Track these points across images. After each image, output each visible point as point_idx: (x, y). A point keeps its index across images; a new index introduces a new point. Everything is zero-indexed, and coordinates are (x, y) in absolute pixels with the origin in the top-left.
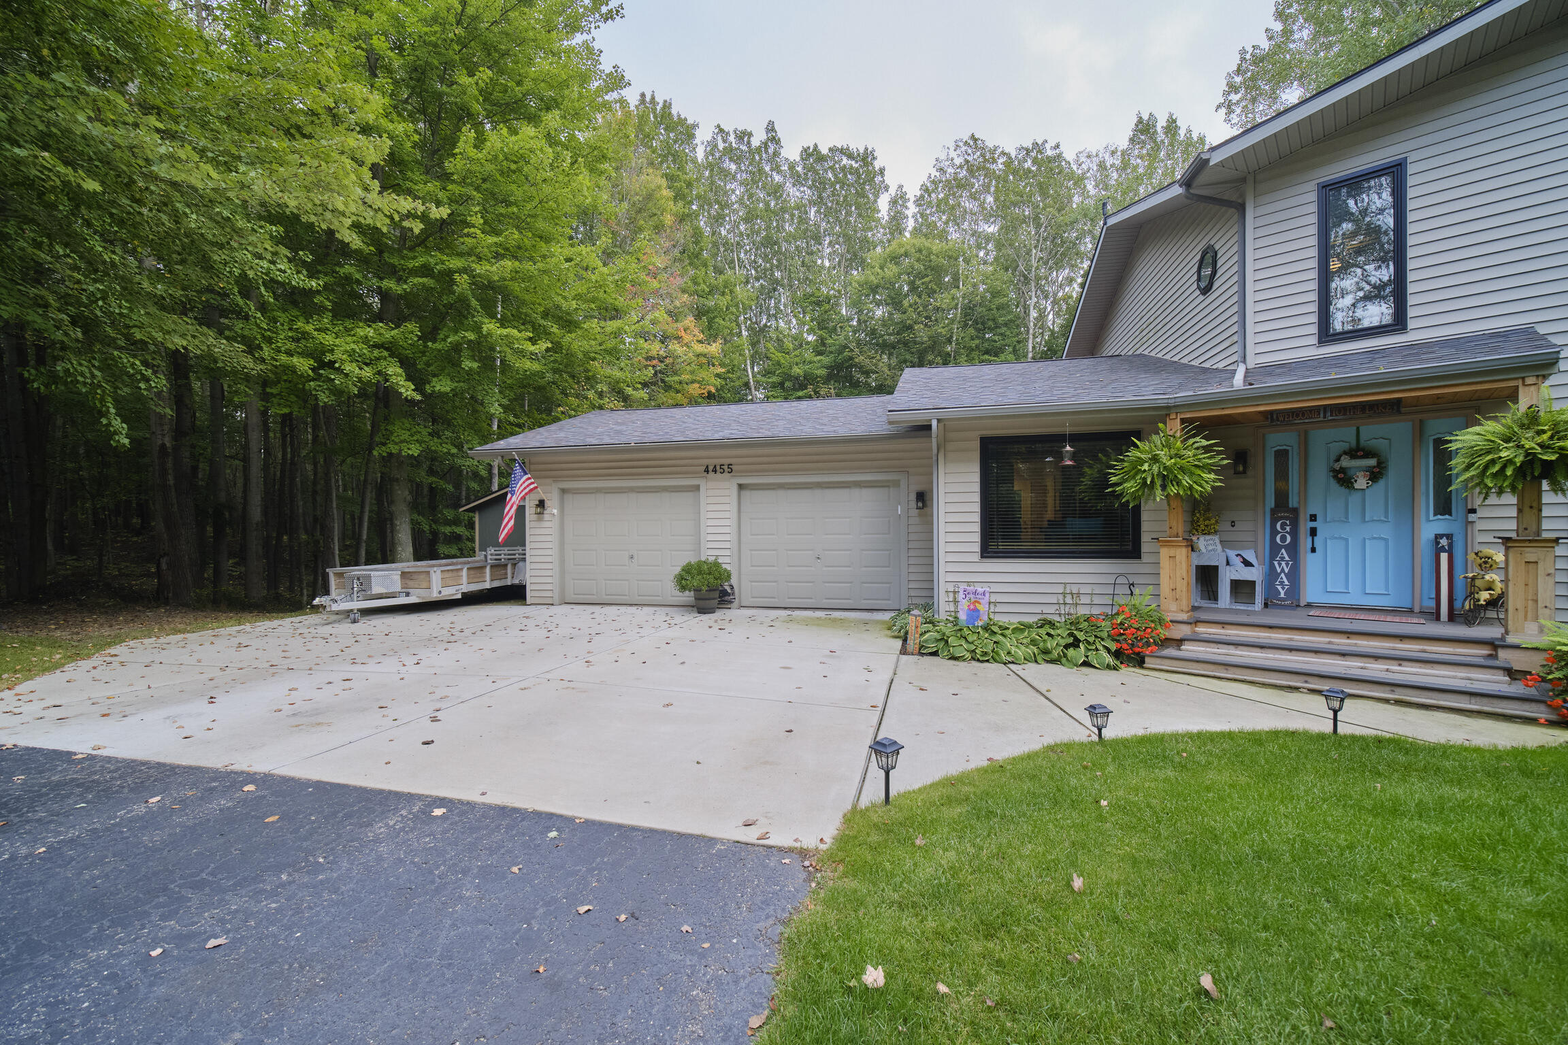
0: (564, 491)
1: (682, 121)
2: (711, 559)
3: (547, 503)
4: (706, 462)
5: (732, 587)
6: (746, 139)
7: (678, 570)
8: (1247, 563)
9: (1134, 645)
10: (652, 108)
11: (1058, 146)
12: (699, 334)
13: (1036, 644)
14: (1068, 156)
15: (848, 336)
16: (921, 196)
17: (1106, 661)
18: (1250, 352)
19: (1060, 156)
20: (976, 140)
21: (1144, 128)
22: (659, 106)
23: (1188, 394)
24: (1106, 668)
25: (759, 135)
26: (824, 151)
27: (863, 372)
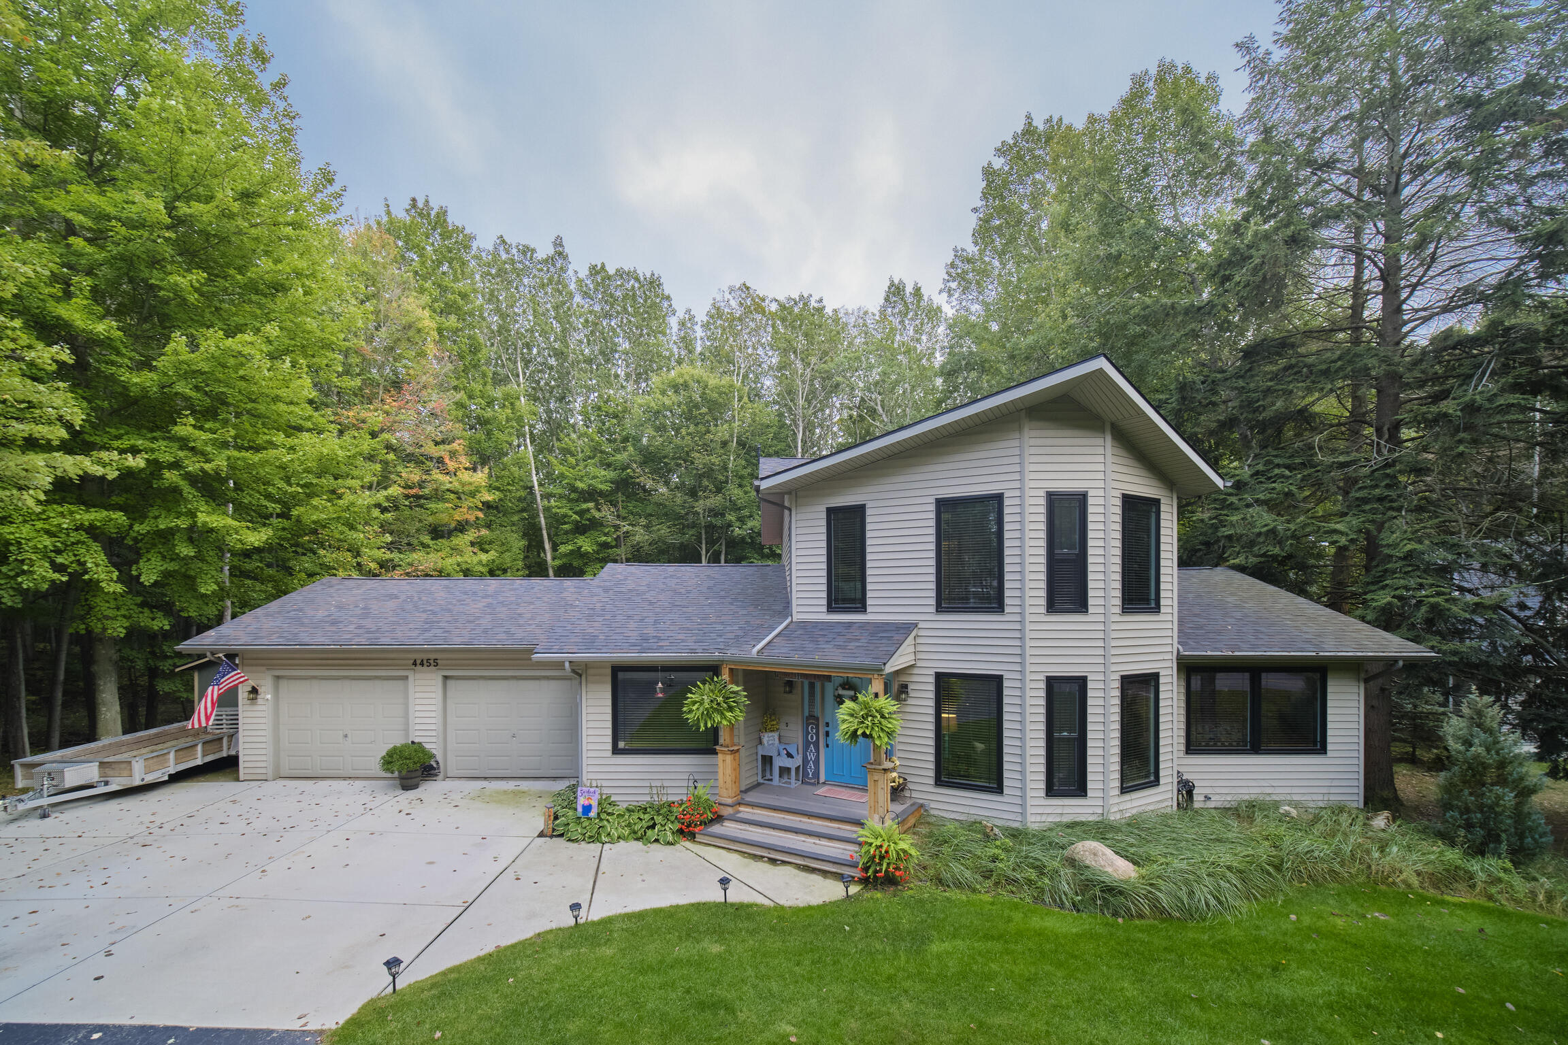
0: (278, 678)
1: (459, 230)
2: (416, 741)
3: (261, 690)
4: (414, 656)
5: (437, 763)
6: (529, 255)
7: (384, 753)
8: (789, 755)
9: (689, 826)
10: (424, 214)
11: (821, 301)
12: (465, 461)
13: (629, 825)
14: (829, 311)
15: (631, 455)
16: (708, 322)
17: (670, 838)
18: (795, 609)
19: (820, 310)
20: (748, 288)
21: (895, 291)
22: (433, 213)
23: (733, 653)
24: (669, 843)
25: (544, 250)
26: (611, 271)
27: (645, 490)
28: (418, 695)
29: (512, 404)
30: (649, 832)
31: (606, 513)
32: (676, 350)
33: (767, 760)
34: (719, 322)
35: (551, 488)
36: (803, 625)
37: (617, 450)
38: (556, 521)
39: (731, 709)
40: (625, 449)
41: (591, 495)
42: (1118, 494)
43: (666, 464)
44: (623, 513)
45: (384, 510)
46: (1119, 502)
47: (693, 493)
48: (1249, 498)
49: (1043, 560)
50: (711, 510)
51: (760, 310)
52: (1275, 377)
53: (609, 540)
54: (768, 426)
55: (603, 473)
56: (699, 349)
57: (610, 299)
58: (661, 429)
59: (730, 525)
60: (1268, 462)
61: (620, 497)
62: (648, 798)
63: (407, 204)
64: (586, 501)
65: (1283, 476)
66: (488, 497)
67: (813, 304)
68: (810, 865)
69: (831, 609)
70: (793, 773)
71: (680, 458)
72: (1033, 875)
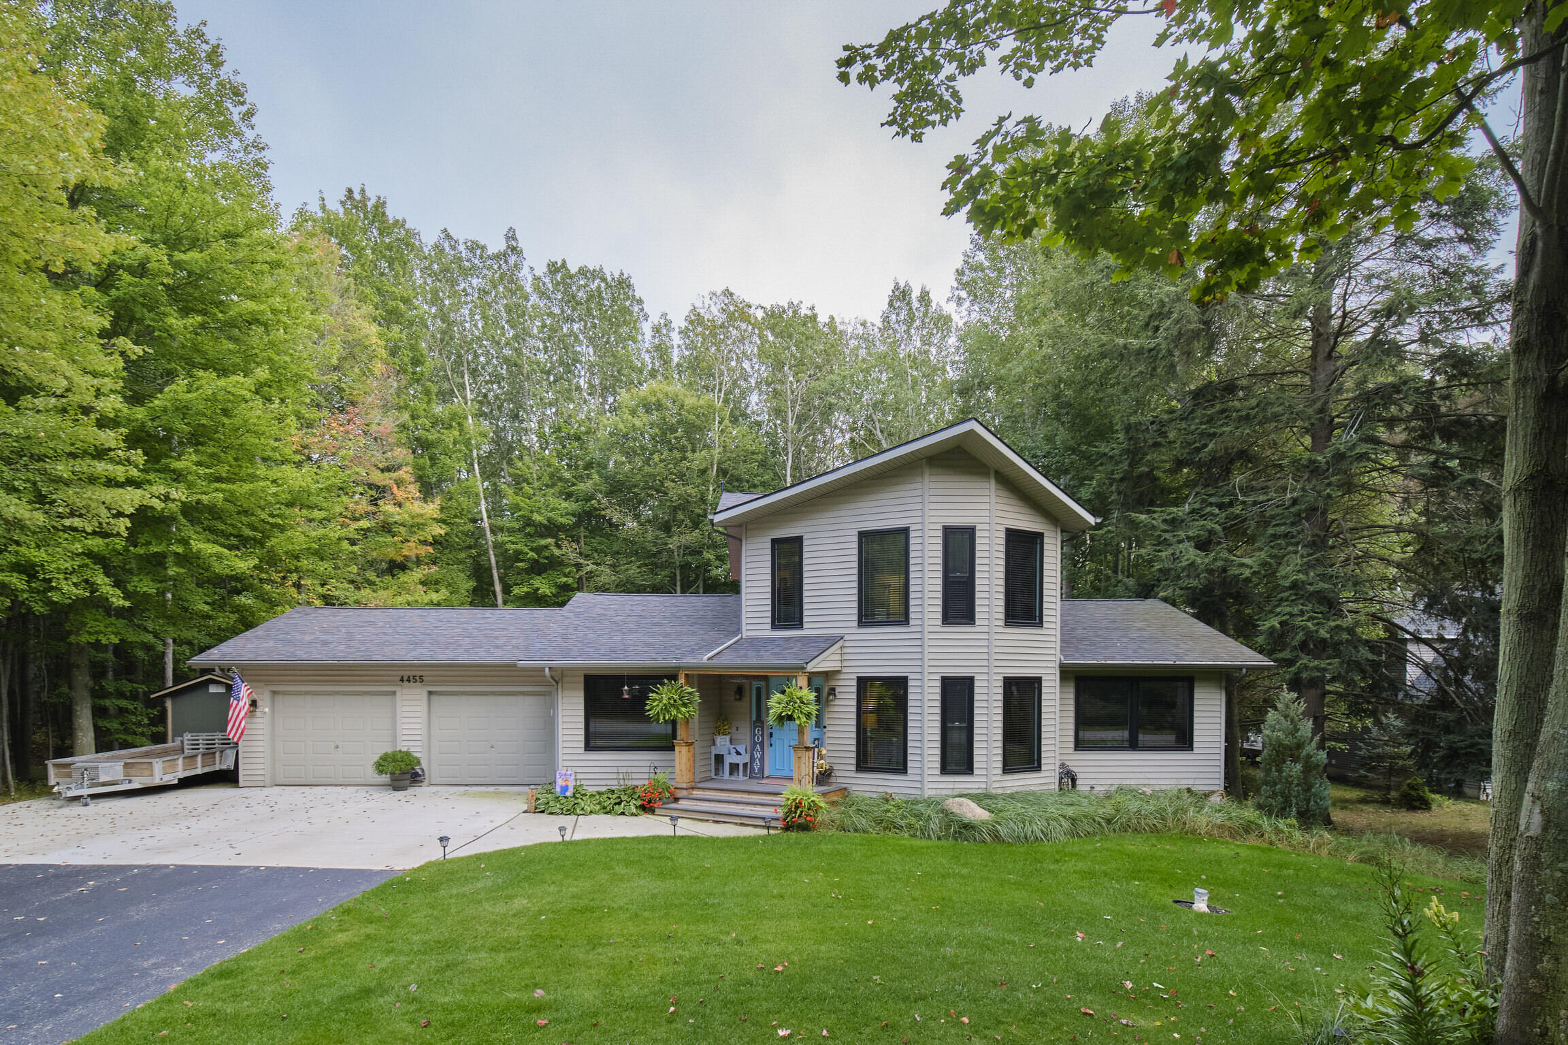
0: (274, 693)
1: (399, 225)
2: (404, 749)
3: (259, 703)
4: (401, 673)
5: (422, 770)
6: (478, 252)
7: (376, 758)
8: (738, 753)
9: (650, 802)
10: (361, 205)
11: (812, 308)
12: (414, 490)
13: (600, 803)
14: (823, 318)
15: (596, 484)
16: (687, 328)
17: (634, 810)
18: (744, 628)
19: (814, 318)
20: (731, 294)
21: (901, 295)
22: (370, 204)
23: (689, 660)
24: (632, 814)
25: (496, 245)
26: (573, 269)
27: (611, 525)
28: (405, 709)
29: (460, 424)
30: (616, 807)
31: (568, 551)
32: (647, 358)
33: (719, 759)
34: (700, 329)
35: (499, 522)
36: (752, 640)
37: (580, 478)
38: (509, 560)
39: (685, 705)
40: (589, 477)
41: (551, 529)
42: (1003, 528)
43: (636, 495)
44: (586, 550)
45: (353, 542)
46: (1003, 535)
47: (667, 528)
48: (1182, 534)
49: (940, 581)
50: (687, 547)
51: (746, 318)
52: (1210, 420)
53: (571, 581)
54: (753, 453)
55: (564, 504)
56: (676, 360)
57: (571, 299)
58: (629, 454)
59: (708, 563)
60: (1203, 501)
61: (582, 532)
62: (615, 783)
63: (342, 195)
64: (542, 536)
65: (1213, 515)
66: (439, 530)
67: (804, 311)
68: (743, 820)
69: (775, 626)
70: (741, 768)
71: (650, 488)
72: (913, 820)
